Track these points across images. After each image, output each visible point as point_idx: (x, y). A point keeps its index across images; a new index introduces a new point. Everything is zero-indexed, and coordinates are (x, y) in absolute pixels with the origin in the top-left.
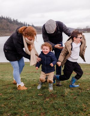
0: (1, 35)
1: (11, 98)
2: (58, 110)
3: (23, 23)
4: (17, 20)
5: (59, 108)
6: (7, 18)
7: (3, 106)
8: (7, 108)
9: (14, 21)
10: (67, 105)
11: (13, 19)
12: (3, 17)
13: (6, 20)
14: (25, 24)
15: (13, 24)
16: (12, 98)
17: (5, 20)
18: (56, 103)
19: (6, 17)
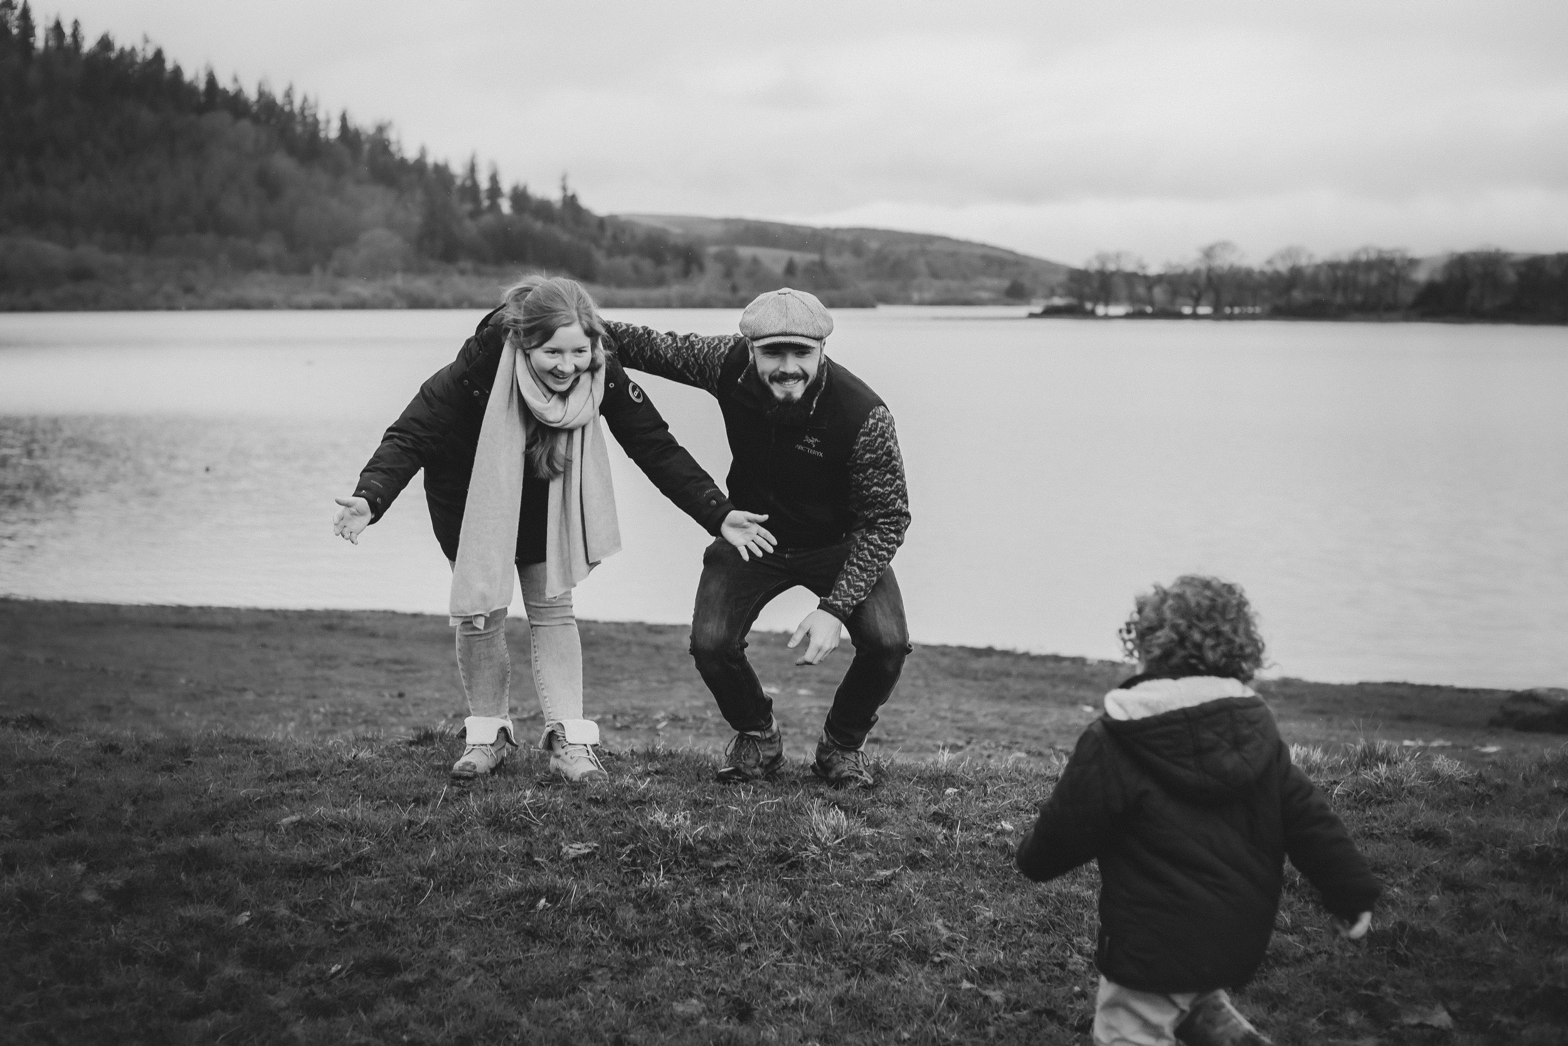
0: (189, 290)
1: (346, 866)
2: (730, 949)
3: (458, 169)
4: (381, 129)
5: (743, 937)
6: (267, 104)
7: (287, 913)
8: (320, 930)
9: (349, 136)
10: (810, 920)
11: (344, 119)
12: (225, 82)
13: (256, 119)
14: (484, 184)
15: (338, 171)
16: (361, 865)
17: (245, 124)
18: (723, 906)
19: (251, 94)
